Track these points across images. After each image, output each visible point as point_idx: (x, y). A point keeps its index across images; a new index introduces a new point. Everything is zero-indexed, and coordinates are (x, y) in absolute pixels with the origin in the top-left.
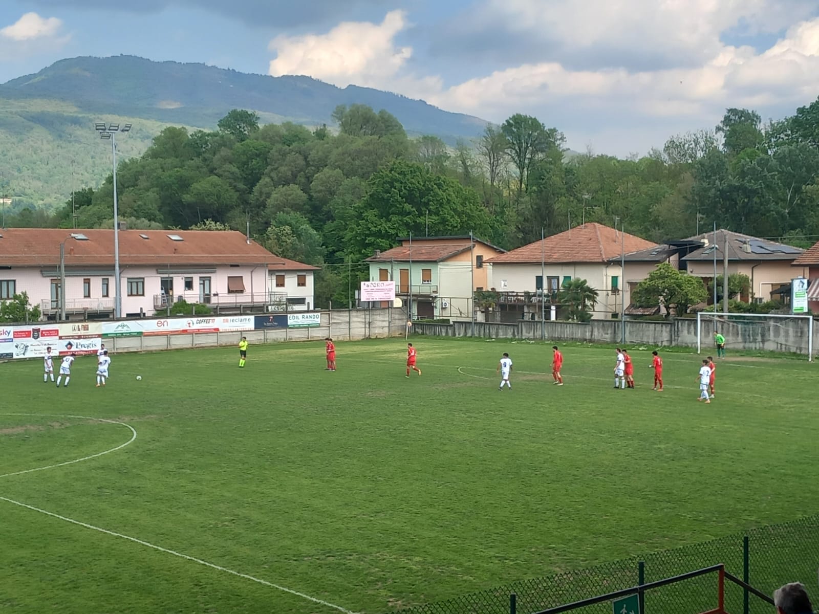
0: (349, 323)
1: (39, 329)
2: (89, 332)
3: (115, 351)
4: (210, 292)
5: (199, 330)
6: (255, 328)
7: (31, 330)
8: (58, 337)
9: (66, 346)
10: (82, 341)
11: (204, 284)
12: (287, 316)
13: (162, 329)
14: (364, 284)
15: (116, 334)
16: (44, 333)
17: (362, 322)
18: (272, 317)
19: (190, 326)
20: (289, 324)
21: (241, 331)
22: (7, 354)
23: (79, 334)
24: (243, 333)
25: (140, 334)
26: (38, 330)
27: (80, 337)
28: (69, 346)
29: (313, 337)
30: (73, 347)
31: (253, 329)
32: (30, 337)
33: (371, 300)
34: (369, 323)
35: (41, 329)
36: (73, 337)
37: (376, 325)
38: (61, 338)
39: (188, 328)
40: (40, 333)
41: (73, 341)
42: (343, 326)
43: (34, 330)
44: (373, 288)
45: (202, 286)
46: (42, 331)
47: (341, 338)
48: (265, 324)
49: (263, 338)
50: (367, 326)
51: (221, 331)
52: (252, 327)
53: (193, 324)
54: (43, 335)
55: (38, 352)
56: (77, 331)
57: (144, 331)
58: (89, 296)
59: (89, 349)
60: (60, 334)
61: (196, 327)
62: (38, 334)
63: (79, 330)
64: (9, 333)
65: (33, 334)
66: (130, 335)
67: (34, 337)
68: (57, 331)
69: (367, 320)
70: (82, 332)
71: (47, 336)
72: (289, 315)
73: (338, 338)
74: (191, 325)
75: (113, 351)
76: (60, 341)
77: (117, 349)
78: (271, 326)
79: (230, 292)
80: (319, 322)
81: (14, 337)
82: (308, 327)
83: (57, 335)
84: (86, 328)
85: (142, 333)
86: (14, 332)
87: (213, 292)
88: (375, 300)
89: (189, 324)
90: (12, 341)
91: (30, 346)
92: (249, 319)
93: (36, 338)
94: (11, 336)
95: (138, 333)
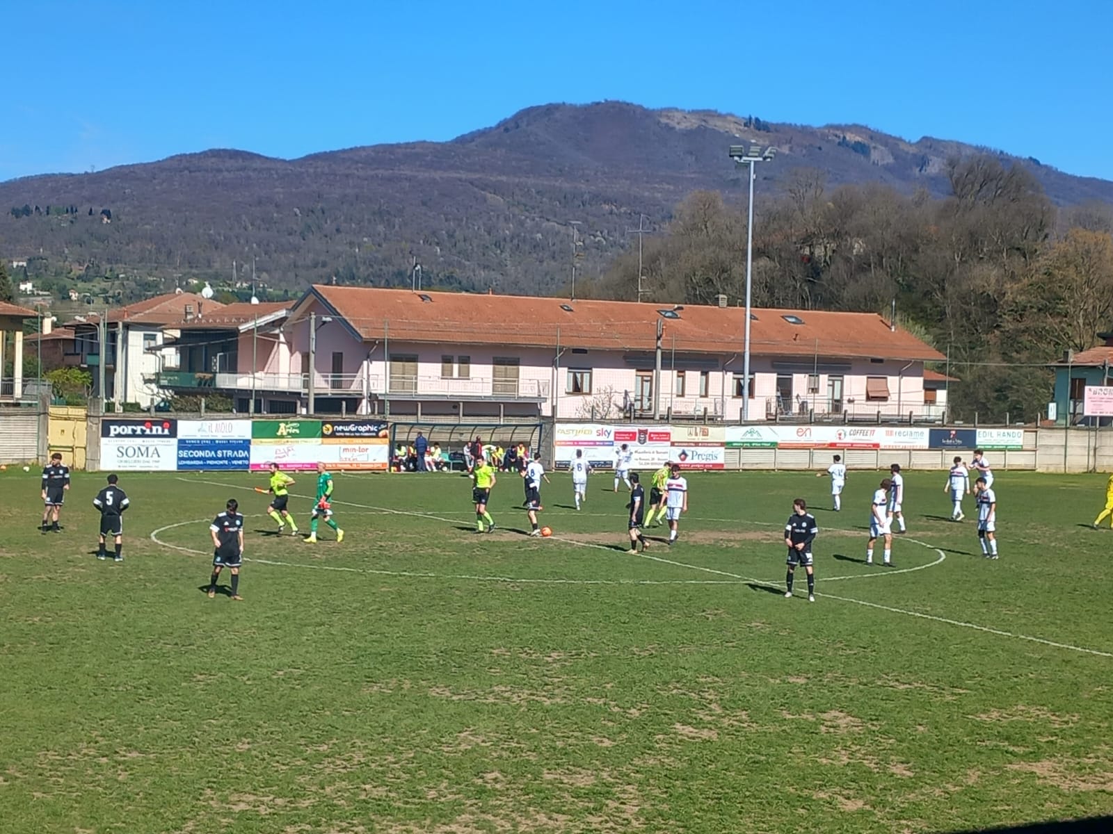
0: (1066, 447)
1: (647, 430)
2: (709, 439)
3: (741, 467)
4: (842, 396)
5: (852, 444)
6: (930, 446)
7: (637, 431)
8: (669, 443)
9: (680, 456)
10: (700, 450)
11: (833, 386)
12: (975, 431)
13: (803, 440)
14: (1090, 390)
15: (743, 443)
16: (652, 435)
17: (1085, 447)
18: (954, 432)
19: (840, 438)
20: (977, 443)
21: (909, 450)
22: (605, 463)
23: (696, 441)
24: (913, 452)
25: (774, 446)
26: (645, 432)
27: (697, 444)
28: (683, 456)
29: (1012, 465)
30: (688, 458)
31: (927, 447)
32: (635, 440)
33: (1098, 414)
34: (1095, 449)
35: (649, 431)
36: (688, 444)
37: (1105, 454)
38: (673, 444)
39: (837, 441)
40: (647, 436)
41: (688, 450)
42: (1056, 451)
43: (640, 432)
44: (1103, 396)
45: (831, 388)
46: (651, 433)
47: (1052, 470)
48: (944, 441)
49: (939, 461)
50: (1092, 453)
51: (882, 447)
52: (926, 444)
53: (845, 435)
54: (651, 439)
55: (644, 462)
56: (694, 437)
57: (779, 442)
58: (683, 395)
59: (708, 462)
60: (673, 439)
61: (848, 439)
62: (645, 437)
63: (696, 435)
64: (609, 434)
65: (639, 437)
66: (762, 446)
67: (640, 441)
68: (668, 434)
69: (1092, 444)
70: (700, 438)
71: (656, 440)
72: (978, 430)
73: (1048, 468)
74: (842, 436)
75: (738, 467)
76: (673, 448)
77: (743, 464)
78: (952, 445)
79: (869, 398)
80: (1021, 444)
81: (615, 440)
82: (1004, 450)
83: (669, 440)
84: (705, 434)
85: (776, 443)
86: (616, 433)
87: (845, 398)
88: (1104, 414)
89: (840, 434)
90: (612, 445)
91: (634, 454)
92: (922, 433)
93: (642, 442)
94: (612, 438)
95: (772, 443)
